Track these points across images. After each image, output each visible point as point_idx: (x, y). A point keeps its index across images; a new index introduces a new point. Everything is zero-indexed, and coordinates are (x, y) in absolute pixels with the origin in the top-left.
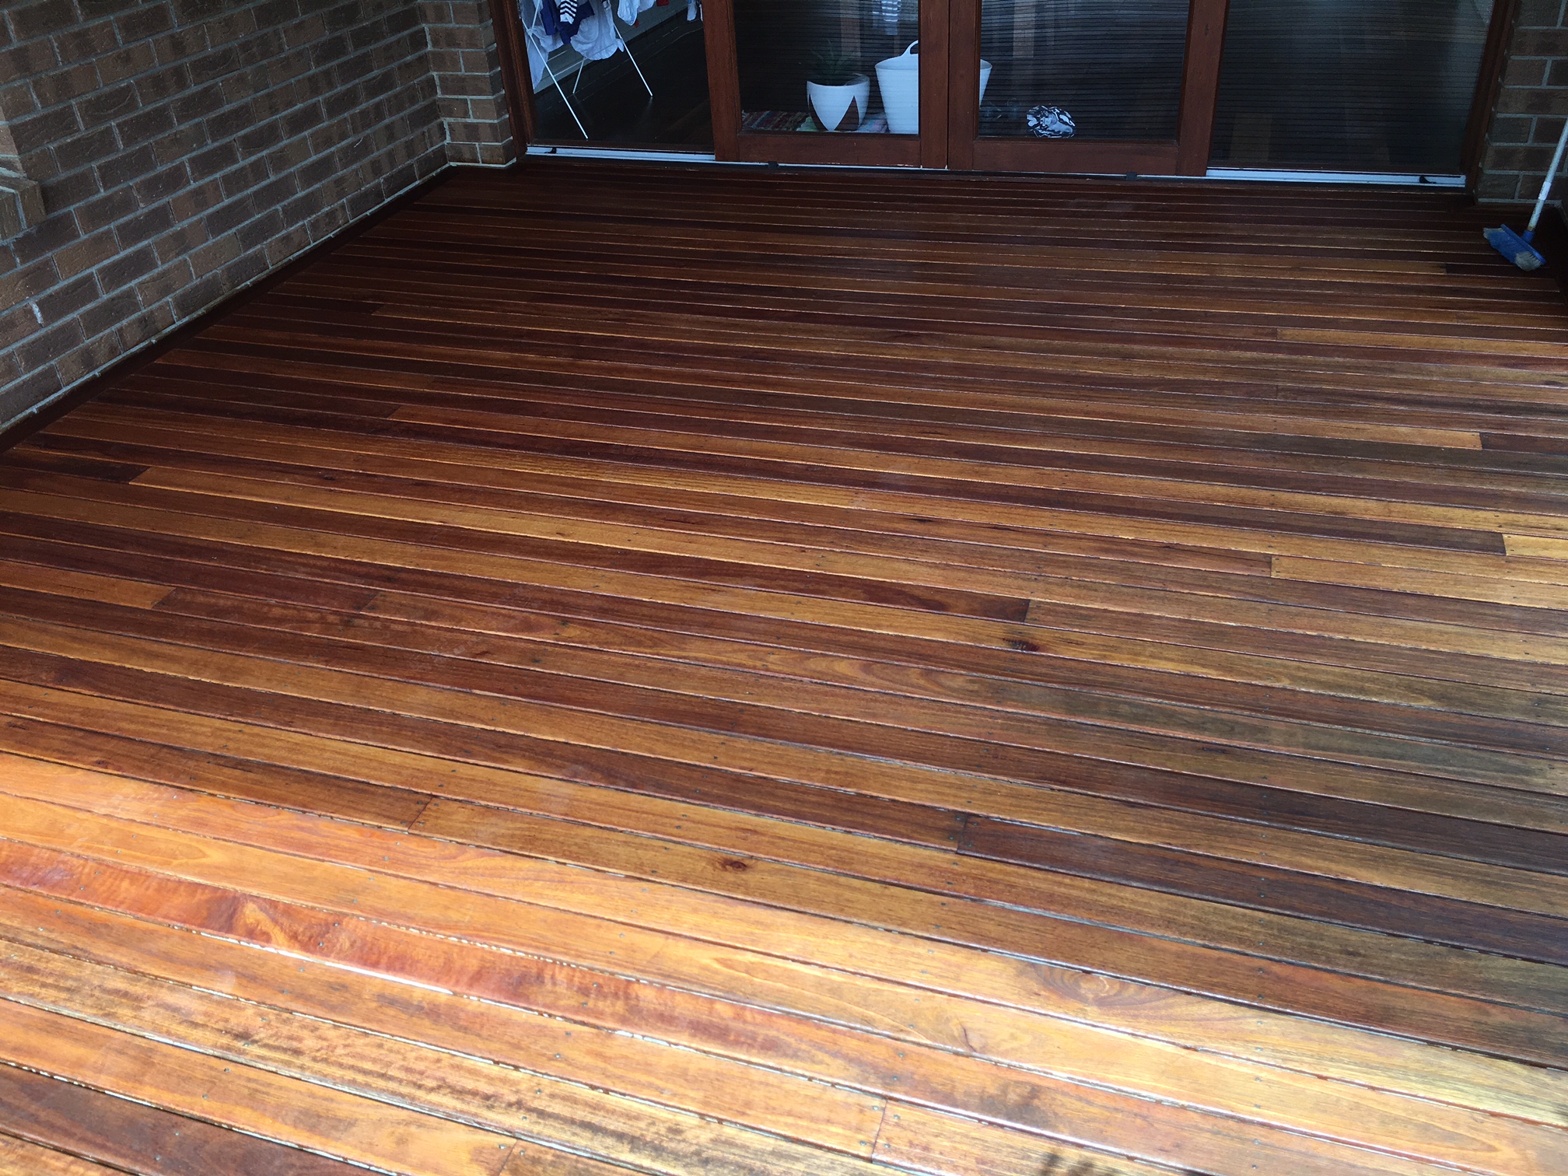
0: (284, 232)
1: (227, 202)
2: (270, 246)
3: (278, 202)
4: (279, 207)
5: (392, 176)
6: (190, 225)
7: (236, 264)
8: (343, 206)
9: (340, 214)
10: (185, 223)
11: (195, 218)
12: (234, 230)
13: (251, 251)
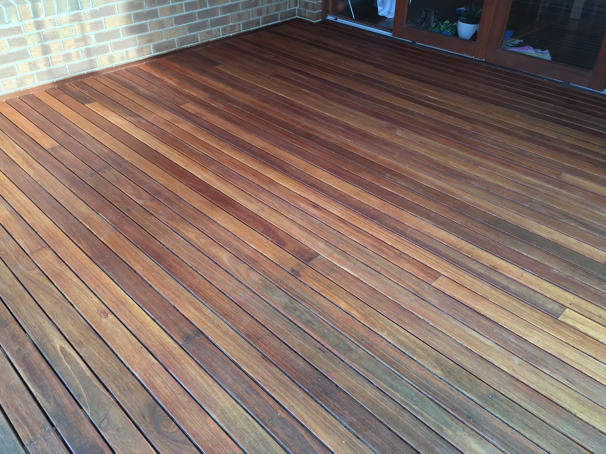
0: (209, 29)
1: (185, 13)
2: (201, 33)
3: (209, 17)
4: (209, 19)
5: (266, 17)
6: (166, 19)
7: (184, 37)
8: (239, 25)
9: (237, 28)
10: (164, 18)
11: (169, 16)
12: (186, 24)
13: (193, 33)
